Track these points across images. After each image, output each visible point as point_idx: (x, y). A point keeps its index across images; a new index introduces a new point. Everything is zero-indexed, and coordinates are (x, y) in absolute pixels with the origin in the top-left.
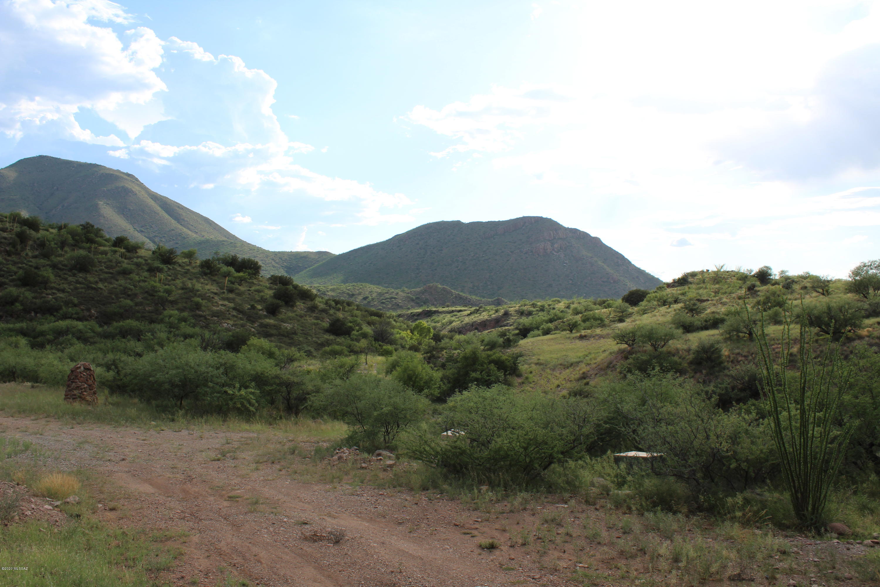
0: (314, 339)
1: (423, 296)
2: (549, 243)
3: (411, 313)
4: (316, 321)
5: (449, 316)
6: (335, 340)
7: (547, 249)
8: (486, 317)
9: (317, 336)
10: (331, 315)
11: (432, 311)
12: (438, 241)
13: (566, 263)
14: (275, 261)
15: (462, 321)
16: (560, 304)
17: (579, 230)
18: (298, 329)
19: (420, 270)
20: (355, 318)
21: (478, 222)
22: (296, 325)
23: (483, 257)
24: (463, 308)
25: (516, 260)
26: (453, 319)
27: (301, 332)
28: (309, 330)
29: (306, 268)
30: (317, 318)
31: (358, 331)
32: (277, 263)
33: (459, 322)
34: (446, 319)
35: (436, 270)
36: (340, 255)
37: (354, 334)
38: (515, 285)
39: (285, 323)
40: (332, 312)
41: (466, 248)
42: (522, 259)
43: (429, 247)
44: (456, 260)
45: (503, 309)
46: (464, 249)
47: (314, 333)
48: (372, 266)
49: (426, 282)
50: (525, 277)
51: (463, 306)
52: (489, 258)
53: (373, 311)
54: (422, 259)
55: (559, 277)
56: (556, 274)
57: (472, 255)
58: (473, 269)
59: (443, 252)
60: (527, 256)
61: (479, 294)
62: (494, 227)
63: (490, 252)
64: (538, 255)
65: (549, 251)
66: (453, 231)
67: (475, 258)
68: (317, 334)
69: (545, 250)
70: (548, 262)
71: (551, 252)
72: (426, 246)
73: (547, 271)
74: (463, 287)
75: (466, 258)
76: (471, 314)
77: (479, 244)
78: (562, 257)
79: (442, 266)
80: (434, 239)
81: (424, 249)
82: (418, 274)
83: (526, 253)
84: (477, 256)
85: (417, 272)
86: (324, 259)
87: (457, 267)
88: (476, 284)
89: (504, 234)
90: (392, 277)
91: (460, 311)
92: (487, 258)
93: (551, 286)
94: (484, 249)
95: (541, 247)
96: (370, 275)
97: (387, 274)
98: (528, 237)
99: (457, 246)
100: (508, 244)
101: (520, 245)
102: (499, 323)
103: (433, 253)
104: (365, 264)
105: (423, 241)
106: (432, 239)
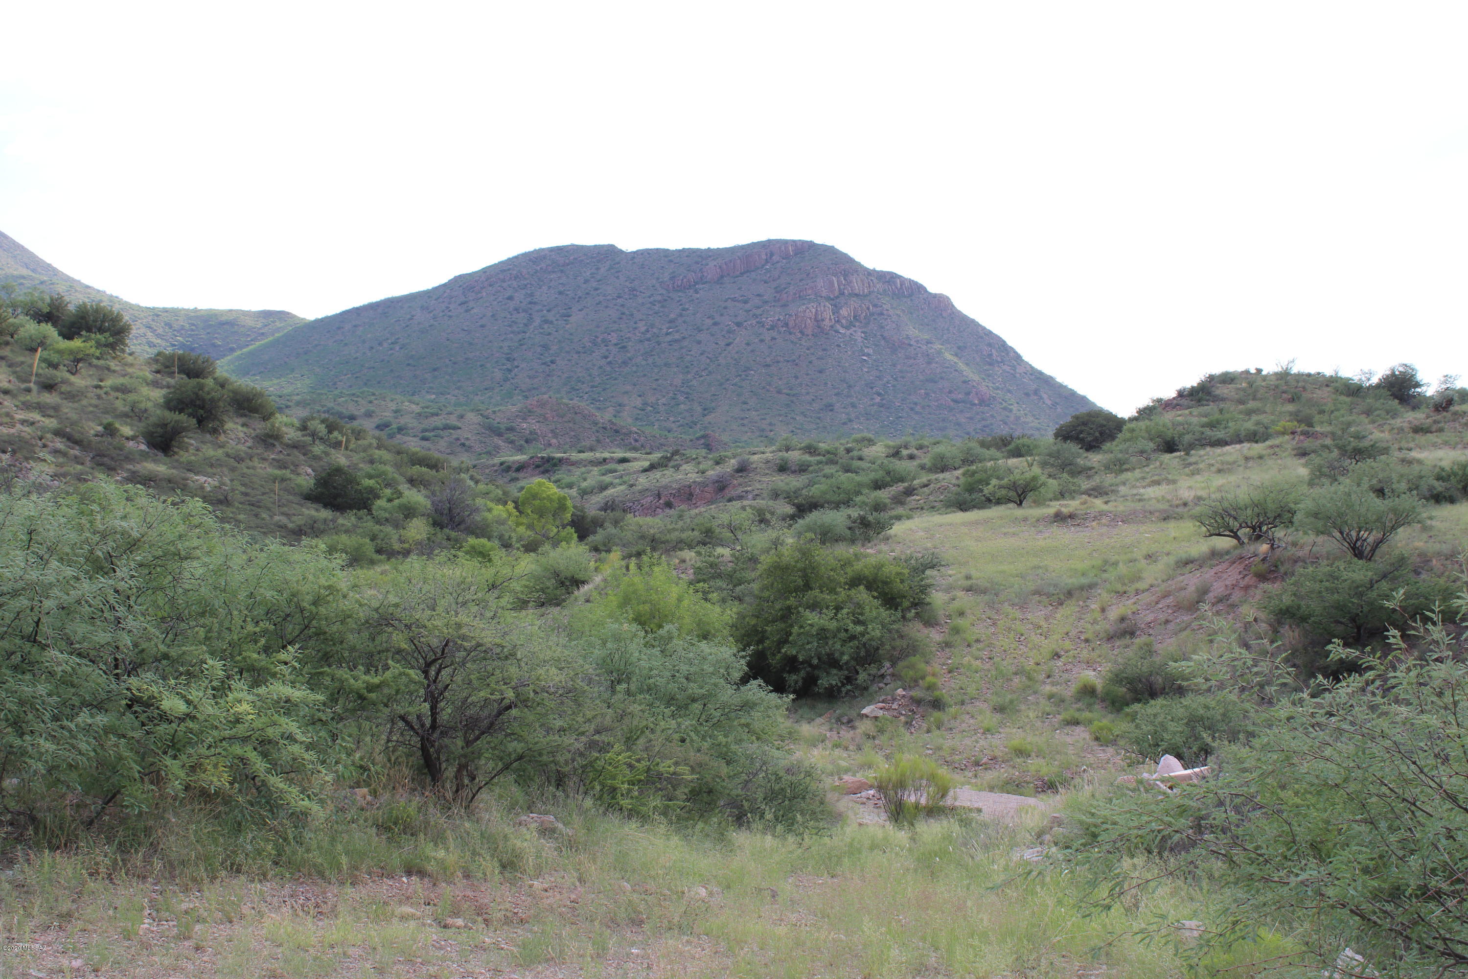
0: (277, 518)
1: (525, 425)
2: (828, 304)
3: (502, 464)
4: (278, 472)
5: (595, 471)
6: (334, 521)
7: (823, 320)
8: (694, 477)
9: (285, 509)
10: (316, 458)
11: (553, 458)
12: (560, 293)
13: (868, 355)
14: (154, 331)
15: (631, 486)
16: (874, 448)
17: (900, 277)
18: (233, 490)
19: (516, 363)
20: (382, 468)
21: (657, 250)
22: (226, 480)
23: (667, 334)
24: (628, 455)
25: (748, 344)
26: (607, 479)
27: (243, 499)
28: (264, 494)
29: (232, 350)
30: (283, 466)
31: (390, 500)
32: (158, 336)
33: (622, 487)
34: (589, 481)
36: (317, 321)
37: (381, 508)
38: (745, 403)
39: (197, 473)
40: (318, 449)
41: (627, 313)
42: (762, 341)
43: (538, 307)
44: (604, 341)
45: (734, 457)
46: (623, 314)
47: (274, 503)
48: (397, 348)
49: (529, 390)
50: (770, 384)
51: (630, 450)
52: (684, 338)
53: (417, 453)
54: (520, 336)
55: (850, 387)
56: (844, 381)
57: (643, 329)
58: (644, 363)
59: (572, 319)
60: (774, 334)
61: (657, 424)
62: (697, 263)
63: (684, 322)
64: (801, 332)
65: (827, 323)
66: (598, 269)
67: (648, 336)
68: (284, 505)
69: (818, 321)
70: (824, 350)
71: (832, 327)
72: (531, 303)
73: (820, 372)
74: (620, 405)
75: (629, 335)
76: (652, 467)
77: (660, 302)
78: (860, 339)
79: (568, 352)
80: (550, 287)
81: (525, 311)
82: (510, 371)
83: (772, 328)
84: (655, 330)
85: (509, 366)
86: (278, 330)
87: (606, 357)
88: (651, 399)
89: (720, 280)
90: (447, 377)
91: (624, 460)
92: (677, 336)
93: (830, 407)
94: (672, 316)
95: (808, 314)
96: (392, 371)
97: (435, 370)
98: (778, 290)
99: (607, 307)
100: (729, 304)
101: (758, 308)
102: (727, 491)
103: (546, 322)
104: (380, 344)
105: (524, 292)
106: (545, 288)
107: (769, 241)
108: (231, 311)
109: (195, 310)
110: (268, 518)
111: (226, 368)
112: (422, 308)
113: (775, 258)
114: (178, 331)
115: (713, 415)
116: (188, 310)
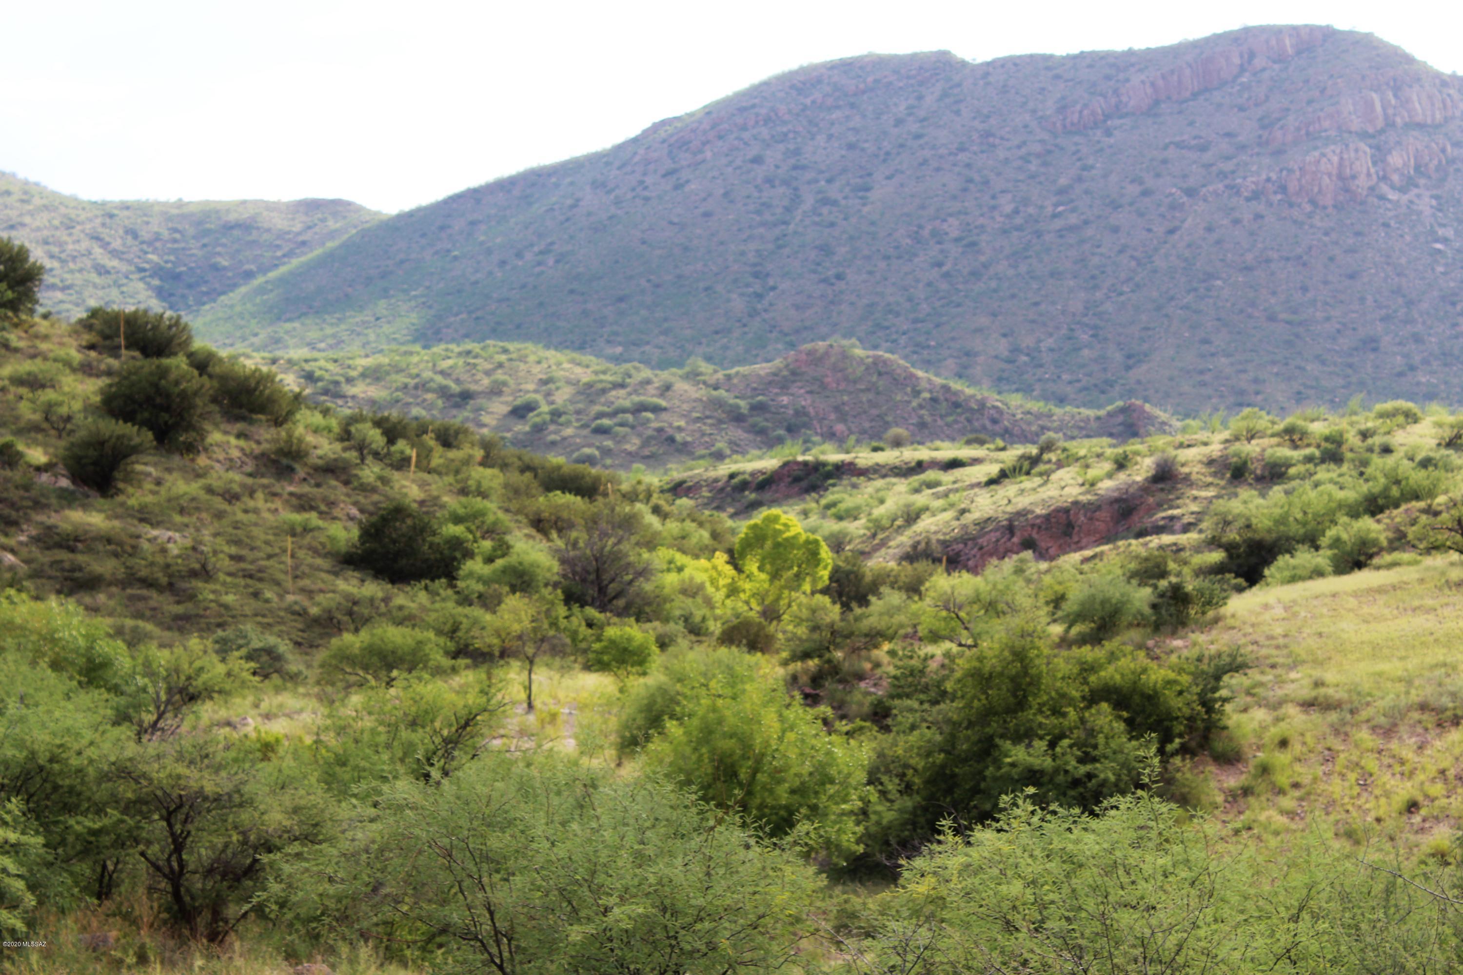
0: (290, 598)
1: (785, 400)
2: (1363, 146)
3: (732, 476)
4: (296, 517)
5: (902, 486)
6: (387, 600)
7: (1354, 177)
8: (1074, 492)
9: (306, 583)
10: (366, 488)
11: (824, 464)
12: (851, 147)
13: (1445, 240)
14: (105, 245)
15: (963, 512)
18: (215, 553)
19: (771, 282)
21: (1032, 59)
22: (206, 535)
23: (1055, 216)
24: (965, 452)
25: (1209, 229)
26: (921, 499)
27: (233, 566)
28: (269, 557)
29: (249, 275)
30: (304, 504)
31: (490, 560)
32: (115, 254)
33: (949, 515)
34: (888, 504)
35: (839, 277)
36: (404, 216)
37: (471, 574)
38: (1206, 341)
39: (155, 525)
40: (369, 472)
41: (977, 178)
42: (1236, 222)
43: (809, 175)
44: (934, 233)
45: (1151, 453)
46: (970, 181)
47: (286, 573)
48: (551, 262)
49: (797, 331)
50: (1253, 304)
51: (969, 442)
52: (1086, 222)
53: (559, 468)
54: (777, 231)
55: (1410, 303)
56: (1397, 291)
57: (1008, 209)
58: (1011, 272)
59: (874, 195)
60: (1260, 207)
61: (1038, 387)
62: (1108, 78)
63: (1087, 192)
64: (1313, 202)
65: (1362, 184)
66: (920, 98)
67: (1018, 220)
68: (304, 575)
69: (1344, 179)
70: (1358, 234)
71: (1372, 189)
72: (795, 168)
73: (1352, 276)
74: (967, 354)
75: (981, 221)
76: (1003, 476)
77: (1038, 155)
78: (1428, 211)
79: (868, 258)
80: (830, 137)
81: (786, 183)
82: (759, 296)
83: (1256, 196)
84: (1031, 210)
85: (757, 287)
86: (332, 235)
87: (940, 265)
88: (1028, 341)
89: (1152, 111)
90: (644, 312)
91: (954, 464)
92: (1073, 219)
93: (1371, 344)
94: (1063, 181)
95: (1324, 166)
96: (541, 304)
97: (621, 299)
98: (1265, 123)
99: (938, 170)
100: (1171, 153)
101: (1228, 158)
102: (1135, 518)
103: (826, 201)
104: (519, 255)
105: (781, 147)
106: (821, 139)
107: (1247, 31)
108: (244, 202)
109: (180, 204)
110: (275, 599)
111: (238, 309)
112: (596, 185)
113: (1259, 62)
114: (150, 243)
115: (1144, 367)
116: (165, 204)
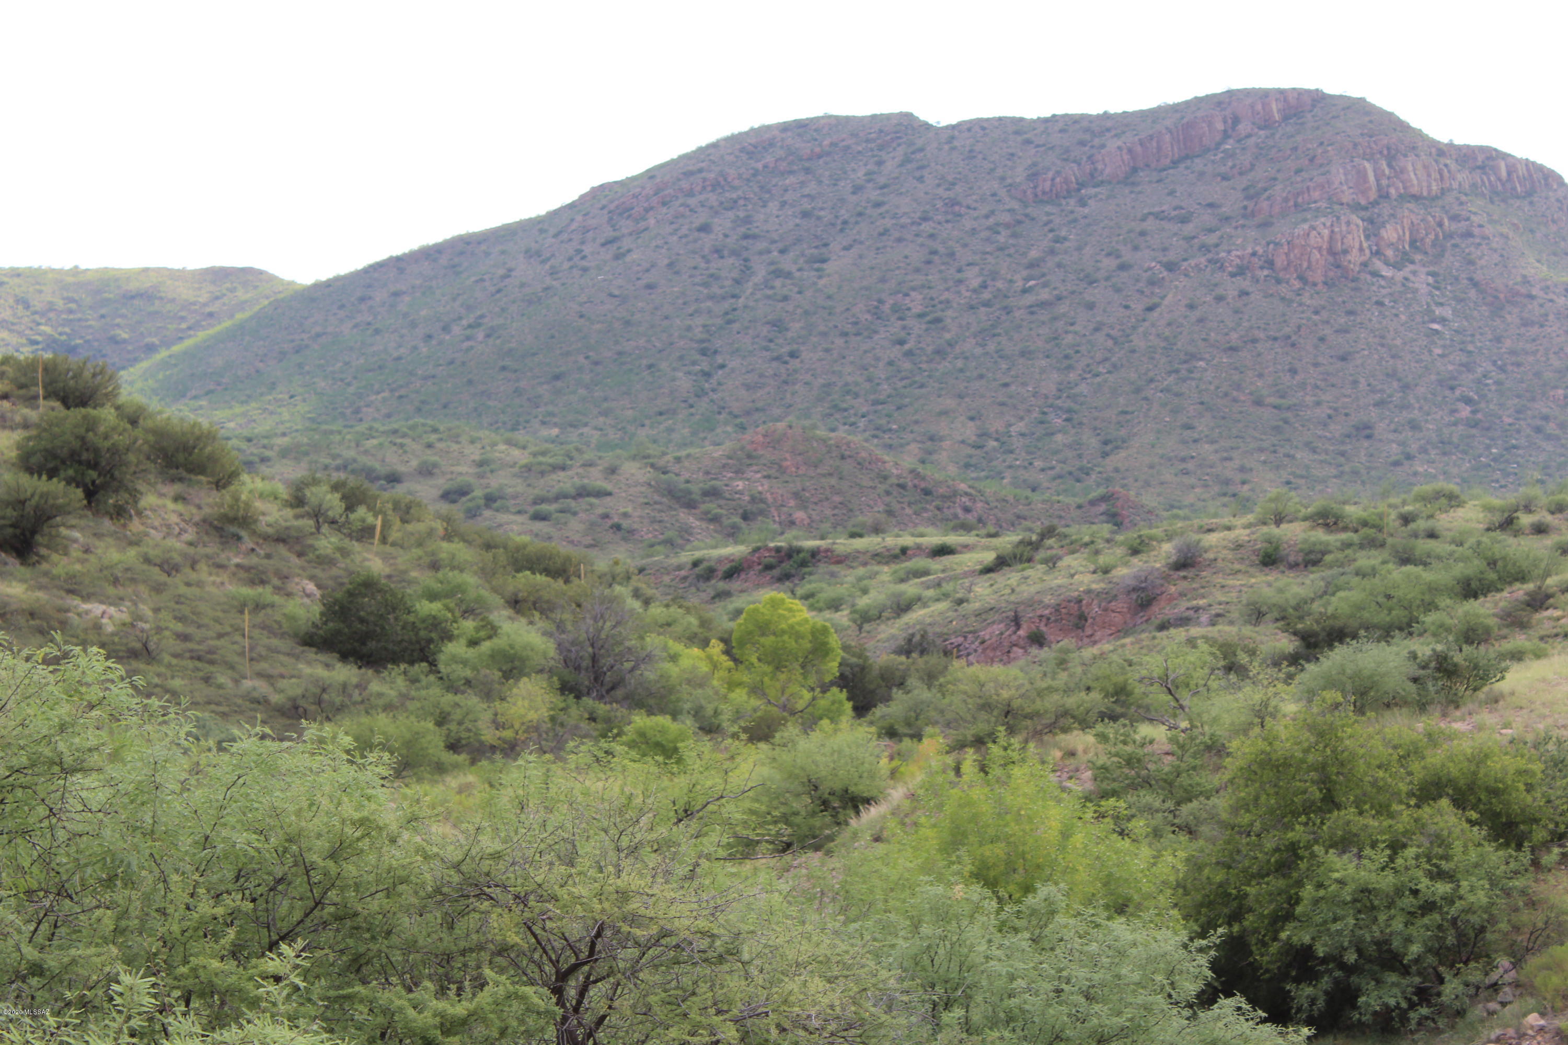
0: (247, 684)
1: (740, 485)
2: (1355, 219)
3: (696, 564)
4: (247, 592)
5: (886, 572)
6: (361, 687)
7: (1345, 252)
8: (1086, 581)
9: (263, 666)
10: (325, 561)
11: (799, 551)
12: (805, 215)
13: (1443, 320)
15: (960, 602)
16: (1460, 512)
17: (1505, 156)
18: (160, 630)
19: (719, 360)
20: (455, 577)
21: (1001, 121)
22: (146, 610)
23: (1025, 291)
24: (952, 539)
25: (1191, 307)
26: (911, 589)
27: (180, 647)
28: (220, 636)
29: (151, 349)
30: (257, 579)
31: (473, 643)
33: (942, 606)
34: (873, 594)
35: (793, 355)
36: (318, 286)
37: (454, 659)
38: (1188, 427)
39: (86, 597)
40: (327, 542)
41: (941, 249)
42: (1220, 299)
43: (761, 245)
44: (895, 309)
45: (1169, 537)
46: (934, 252)
47: (242, 654)
48: (480, 336)
49: (748, 413)
50: (1238, 387)
51: (955, 529)
52: (1059, 298)
53: (525, 546)
54: (726, 305)
55: (1406, 387)
56: (1392, 375)
57: (975, 283)
58: (978, 351)
59: (829, 267)
60: (1244, 283)
61: (1008, 475)
62: (1082, 143)
63: (1059, 265)
64: (1301, 278)
65: (1355, 258)
66: (880, 163)
67: (986, 295)
68: (261, 658)
69: (1335, 254)
70: (1350, 313)
71: (1365, 265)
72: (746, 237)
73: (1343, 359)
74: (932, 439)
75: (946, 295)
76: (1001, 563)
77: (1007, 226)
78: (1424, 289)
79: (824, 334)
80: (783, 204)
81: (734, 253)
82: (707, 375)
83: (1240, 271)
84: (1000, 284)
85: (705, 365)
86: (241, 306)
87: (901, 342)
88: (996, 425)
89: (1129, 178)
90: (582, 392)
91: (943, 551)
92: (1045, 295)
93: (1365, 431)
94: (1034, 254)
95: (1314, 239)
96: (470, 382)
97: (557, 377)
98: (1251, 193)
99: (899, 240)
100: (1150, 225)
101: (1211, 231)
102: (1155, 608)
103: (778, 273)
104: (446, 329)
105: (731, 214)
106: (773, 206)
107: (1230, 93)
108: (146, 270)
109: (75, 271)
110: (230, 684)
111: (139, 385)
112: (529, 254)
113: (1244, 127)
114: (43, 314)
115: (1123, 454)
116: (60, 271)
